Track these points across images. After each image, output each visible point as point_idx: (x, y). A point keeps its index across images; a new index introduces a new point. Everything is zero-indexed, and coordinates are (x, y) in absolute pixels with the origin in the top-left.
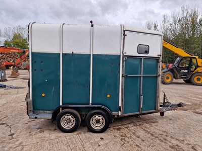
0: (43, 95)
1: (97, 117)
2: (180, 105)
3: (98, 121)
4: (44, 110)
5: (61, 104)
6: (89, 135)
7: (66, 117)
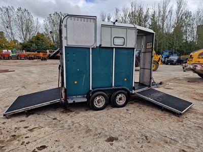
0: (76, 82)
1: (120, 95)
2: (161, 83)
3: (120, 99)
4: (76, 95)
5: (91, 89)
6: (116, 109)
7: (98, 98)
